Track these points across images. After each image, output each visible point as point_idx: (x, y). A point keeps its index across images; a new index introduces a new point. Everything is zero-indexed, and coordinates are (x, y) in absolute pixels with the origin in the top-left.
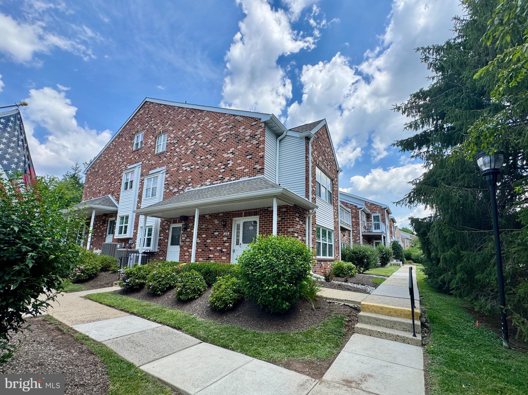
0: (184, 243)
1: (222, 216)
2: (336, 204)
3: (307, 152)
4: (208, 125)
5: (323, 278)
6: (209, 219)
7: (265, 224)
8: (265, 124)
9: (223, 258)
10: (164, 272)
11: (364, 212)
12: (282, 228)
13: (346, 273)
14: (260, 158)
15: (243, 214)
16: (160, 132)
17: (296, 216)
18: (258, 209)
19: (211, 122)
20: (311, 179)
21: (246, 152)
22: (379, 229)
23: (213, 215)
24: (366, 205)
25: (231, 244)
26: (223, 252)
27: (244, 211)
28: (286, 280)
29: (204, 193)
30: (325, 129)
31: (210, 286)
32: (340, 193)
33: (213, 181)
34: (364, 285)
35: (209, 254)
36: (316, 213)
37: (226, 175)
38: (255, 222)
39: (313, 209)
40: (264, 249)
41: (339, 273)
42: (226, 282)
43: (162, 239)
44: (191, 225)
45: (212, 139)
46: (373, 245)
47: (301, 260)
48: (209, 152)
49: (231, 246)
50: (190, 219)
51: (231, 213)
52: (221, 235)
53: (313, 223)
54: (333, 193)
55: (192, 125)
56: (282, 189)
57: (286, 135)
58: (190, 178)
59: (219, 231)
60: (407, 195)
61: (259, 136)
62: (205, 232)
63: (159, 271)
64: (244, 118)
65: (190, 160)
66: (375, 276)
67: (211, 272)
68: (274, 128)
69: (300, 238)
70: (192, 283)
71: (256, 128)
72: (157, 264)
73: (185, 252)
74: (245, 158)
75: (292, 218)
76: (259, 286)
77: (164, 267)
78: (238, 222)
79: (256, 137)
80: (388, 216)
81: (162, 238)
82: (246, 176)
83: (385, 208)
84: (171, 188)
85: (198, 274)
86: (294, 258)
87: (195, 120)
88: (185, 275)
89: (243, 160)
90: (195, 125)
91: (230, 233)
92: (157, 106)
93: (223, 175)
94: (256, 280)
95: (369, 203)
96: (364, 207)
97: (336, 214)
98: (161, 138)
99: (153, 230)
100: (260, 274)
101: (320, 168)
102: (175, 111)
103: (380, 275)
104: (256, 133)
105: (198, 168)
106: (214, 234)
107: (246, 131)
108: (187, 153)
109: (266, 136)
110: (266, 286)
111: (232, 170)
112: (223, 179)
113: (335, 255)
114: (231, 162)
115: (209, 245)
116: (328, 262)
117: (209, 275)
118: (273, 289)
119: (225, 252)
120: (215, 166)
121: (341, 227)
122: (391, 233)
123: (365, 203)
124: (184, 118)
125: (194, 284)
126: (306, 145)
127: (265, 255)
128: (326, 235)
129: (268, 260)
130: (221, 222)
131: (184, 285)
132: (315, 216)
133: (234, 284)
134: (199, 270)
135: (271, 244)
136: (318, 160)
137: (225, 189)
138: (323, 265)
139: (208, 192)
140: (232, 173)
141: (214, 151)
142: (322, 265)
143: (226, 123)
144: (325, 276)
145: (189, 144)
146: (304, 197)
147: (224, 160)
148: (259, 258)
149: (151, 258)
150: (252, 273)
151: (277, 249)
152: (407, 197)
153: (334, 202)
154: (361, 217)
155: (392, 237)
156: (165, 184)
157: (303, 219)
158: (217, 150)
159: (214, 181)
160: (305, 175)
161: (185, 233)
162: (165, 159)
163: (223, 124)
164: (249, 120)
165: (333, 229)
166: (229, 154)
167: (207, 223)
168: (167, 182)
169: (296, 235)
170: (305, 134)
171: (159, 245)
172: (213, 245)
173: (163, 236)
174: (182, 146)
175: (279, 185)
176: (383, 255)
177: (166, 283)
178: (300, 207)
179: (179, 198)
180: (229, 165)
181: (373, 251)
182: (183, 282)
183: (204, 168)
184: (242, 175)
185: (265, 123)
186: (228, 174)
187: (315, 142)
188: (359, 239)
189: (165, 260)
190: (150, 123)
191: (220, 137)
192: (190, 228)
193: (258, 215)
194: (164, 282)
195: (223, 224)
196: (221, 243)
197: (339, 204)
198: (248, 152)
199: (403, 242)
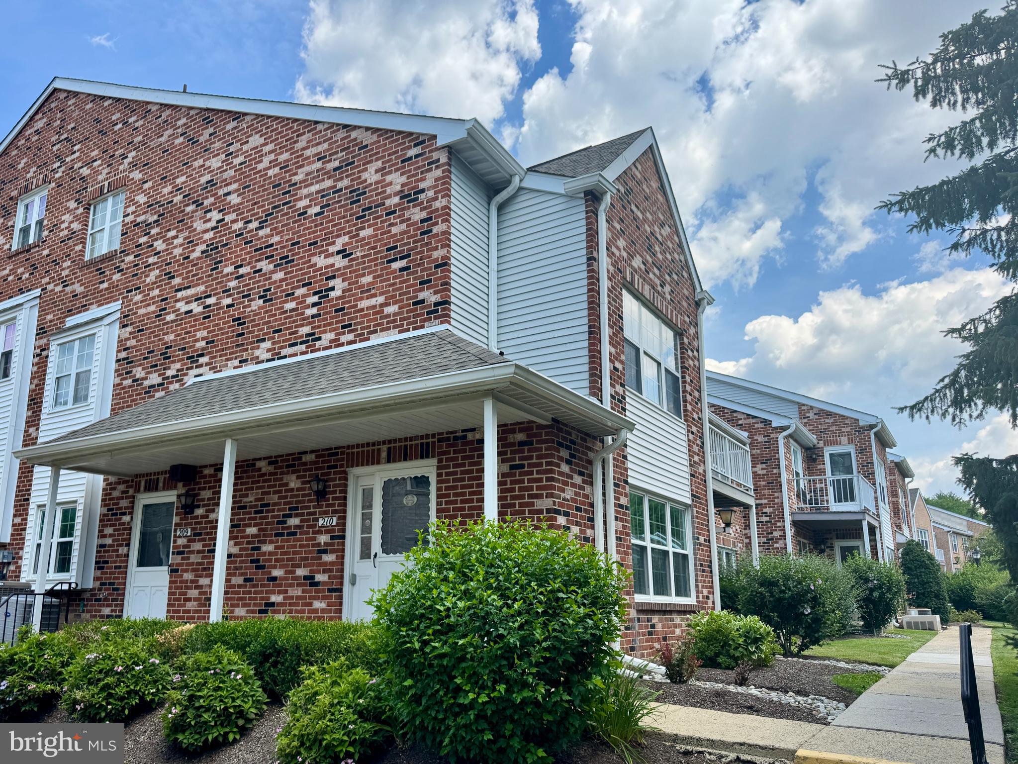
0: (183, 559)
1: (312, 463)
2: (695, 416)
3: (591, 241)
4: (261, 161)
5: (659, 672)
6: (271, 474)
7: (455, 487)
8: (450, 153)
9: (318, 605)
10: (122, 654)
11: (796, 441)
12: (512, 498)
13: (737, 654)
14: (436, 267)
15: (384, 455)
16: (102, 187)
17: (561, 459)
18: (433, 436)
19: (270, 152)
20: (606, 331)
21: (388, 250)
22: (852, 499)
23: (282, 461)
24: (802, 415)
25: (343, 557)
26: (317, 584)
27: (384, 443)
28: (534, 670)
29: (253, 386)
30: (650, 163)
31: (276, 699)
32: (708, 378)
33: (281, 348)
34: (806, 695)
35: (267, 592)
36: (626, 446)
37: (325, 326)
38: (421, 482)
39: (615, 431)
40: (457, 567)
41: (717, 655)
42: (334, 683)
43: (110, 546)
44: (206, 494)
45: (274, 208)
46: (831, 557)
47: (584, 605)
48: (265, 251)
49: (342, 564)
50: (205, 477)
51: (343, 453)
52: (309, 527)
53: (619, 479)
54: (683, 377)
55: (207, 164)
56: (512, 370)
57: (521, 189)
58: (203, 339)
59: (303, 514)
60: (947, 381)
61: (430, 194)
62: (255, 519)
63: (106, 651)
64: (379, 136)
65: (201, 278)
66: (842, 665)
67: (279, 652)
68: (479, 166)
69: (575, 530)
70: (218, 689)
71: (419, 168)
72: (96, 630)
73: (188, 588)
74: (386, 268)
75: (548, 464)
76: (445, 695)
77: (123, 637)
78: (365, 482)
79: (422, 197)
80: (882, 455)
81: (108, 541)
82: (389, 329)
83: (872, 427)
84: (139, 373)
85: (235, 658)
86: (561, 595)
87: (218, 145)
88: (195, 662)
89: (379, 276)
90: (215, 163)
91: (339, 518)
92: (90, 105)
93: (313, 328)
94: (436, 673)
95: (812, 408)
96: (794, 423)
97: (696, 449)
98: (105, 209)
99: (79, 514)
100: (449, 650)
101: (637, 296)
102: (150, 117)
103: (861, 662)
104: (422, 185)
105: (229, 306)
106: (285, 522)
107: (389, 178)
108: (194, 256)
109: (453, 192)
110: (469, 692)
111: (343, 309)
112: (313, 340)
113: (697, 592)
114: (339, 285)
115: (270, 561)
116: (675, 616)
117: (275, 664)
118: (492, 700)
119: (324, 583)
120: (287, 295)
121: (716, 494)
122: (896, 512)
123: (800, 411)
124: (181, 139)
125: (224, 693)
126: (587, 218)
127: (463, 588)
128: (663, 521)
129: (474, 601)
130: (309, 482)
131: (191, 698)
132: (625, 457)
133: (358, 690)
134: (240, 648)
135: (480, 550)
136: (628, 269)
137: (322, 374)
138: (659, 627)
139: (264, 383)
140: (343, 321)
141: (282, 248)
142: (653, 626)
143: (320, 153)
144: (666, 660)
145: (199, 226)
146: (584, 393)
147: (315, 277)
148: (443, 595)
149: (74, 611)
150: (422, 649)
151: (499, 567)
152: (945, 387)
153: (689, 407)
154: (787, 458)
155: (899, 526)
156: (118, 361)
157: (583, 467)
158: (293, 245)
159: (285, 347)
160: (585, 321)
161: (186, 524)
162: (117, 277)
163: (308, 158)
164: (398, 140)
165: (689, 502)
166: (332, 255)
167: (263, 487)
168: (123, 355)
169: (561, 520)
170: (585, 181)
171: (100, 565)
172: (283, 560)
173: (111, 535)
174: (173, 233)
175: (502, 354)
176: (872, 590)
177: (129, 693)
178: (573, 428)
179: (167, 407)
180: (332, 294)
181: (834, 579)
182: (186, 686)
183: (249, 306)
184: (378, 325)
185: (450, 149)
186: (330, 324)
187: (618, 206)
188: (784, 537)
189: (120, 616)
190: (68, 159)
191: (300, 199)
192: (204, 506)
193: (433, 457)
194: (121, 690)
195: (315, 488)
196: (310, 552)
197: (707, 414)
198: (396, 247)
199: (942, 545)
